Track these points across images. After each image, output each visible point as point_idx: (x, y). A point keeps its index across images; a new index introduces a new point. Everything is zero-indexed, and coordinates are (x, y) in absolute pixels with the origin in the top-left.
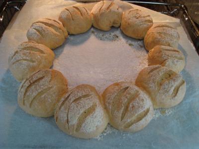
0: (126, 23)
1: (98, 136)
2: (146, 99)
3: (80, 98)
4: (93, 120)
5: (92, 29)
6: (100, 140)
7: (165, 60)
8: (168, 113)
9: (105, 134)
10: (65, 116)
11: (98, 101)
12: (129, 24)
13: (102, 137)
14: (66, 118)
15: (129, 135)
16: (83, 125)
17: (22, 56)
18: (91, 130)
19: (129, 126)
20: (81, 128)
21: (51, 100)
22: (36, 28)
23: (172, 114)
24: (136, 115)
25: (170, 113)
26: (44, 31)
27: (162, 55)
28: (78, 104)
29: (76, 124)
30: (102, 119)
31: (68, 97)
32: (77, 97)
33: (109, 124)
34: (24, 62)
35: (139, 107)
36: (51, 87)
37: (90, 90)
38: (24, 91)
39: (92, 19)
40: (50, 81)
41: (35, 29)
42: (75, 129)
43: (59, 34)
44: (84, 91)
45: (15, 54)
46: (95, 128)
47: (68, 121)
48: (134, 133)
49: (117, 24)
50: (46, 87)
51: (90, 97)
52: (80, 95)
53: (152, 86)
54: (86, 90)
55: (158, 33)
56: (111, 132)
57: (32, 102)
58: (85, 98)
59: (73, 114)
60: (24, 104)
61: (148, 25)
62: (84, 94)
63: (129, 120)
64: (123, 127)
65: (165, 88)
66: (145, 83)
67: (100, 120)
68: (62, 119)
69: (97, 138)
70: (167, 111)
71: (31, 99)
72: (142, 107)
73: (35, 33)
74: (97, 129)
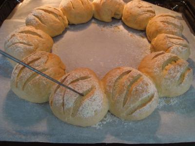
0: (128, 12)
1: (97, 124)
2: (150, 84)
3: (78, 80)
4: (91, 104)
5: (93, 21)
6: (99, 129)
7: (169, 48)
8: (173, 101)
9: (105, 123)
10: (61, 98)
11: (98, 84)
12: (131, 14)
13: (102, 125)
14: (62, 101)
15: (131, 124)
16: (81, 108)
17: (19, 38)
18: (89, 115)
19: (132, 113)
20: (79, 112)
21: (46, 82)
22: (36, 14)
23: (177, 103)
24: (140, 99)
25: (175, 102)
26: (43, 17)
27: (167, 42)
28: (75, 85)
29: (72, 108)
30: (102, 104)
31: (65, 79)
32: (75, 79)
33: (109, 111)
34: (20, 45)
35: (143, 91)
36: (47, 69)
37: (88, 73)
38: (18, 73)
39: (93, 9)
40: (46, 63)
41: (34, 15)
42: (71, 114)
43: (58, 21)
44: (82, 73)
45: (11, 37)
46: (93, 112)
47: (63, 104)
48: (137, 121)
49: (118, 15)
50: (42, 68)
51: (89, 79)
52: (77, 76)
53: (156, 70)
54: (84, 72)
55: (161, 22)
56: (111, 120)
57: (25, 84)
58: (84, 80)
59: (70, 96)
60: (17, 87)
61: (150, 15)
62: (83, 75)
63: (132, 106)
64: (124, 114)
65: (171, 73)
66: (149, 68)
67: (100, 104)
68: (56, 102)
69: (96, 126)
70: (171, 100)
71: (24, 81)
72: (146, 91)
73: (34, 19)
74: (96, 114)
